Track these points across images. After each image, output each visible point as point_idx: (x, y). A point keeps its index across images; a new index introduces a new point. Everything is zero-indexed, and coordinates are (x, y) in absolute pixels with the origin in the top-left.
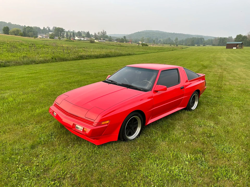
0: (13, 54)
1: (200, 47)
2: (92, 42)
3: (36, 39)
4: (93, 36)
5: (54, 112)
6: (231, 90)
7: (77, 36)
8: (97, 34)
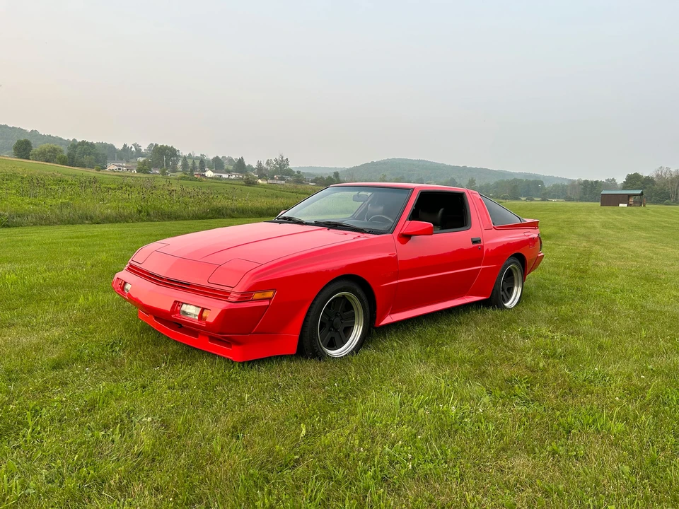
0: (36, 201)
1: (533, 202)
2: (250, 183)
3: (100, 172)
4: (253, 169)
5: (125, 283)
6: (612, 275)
7: (211, 169)
8: (264, 165)
